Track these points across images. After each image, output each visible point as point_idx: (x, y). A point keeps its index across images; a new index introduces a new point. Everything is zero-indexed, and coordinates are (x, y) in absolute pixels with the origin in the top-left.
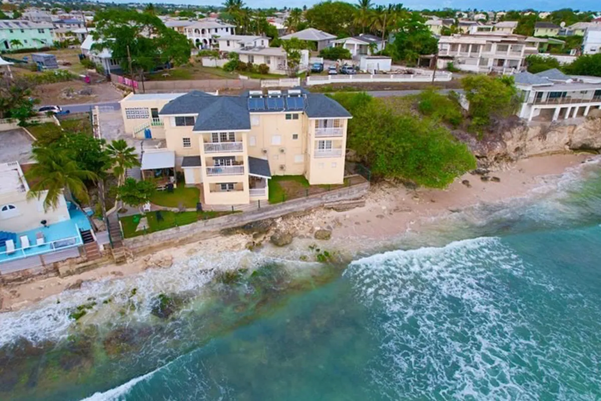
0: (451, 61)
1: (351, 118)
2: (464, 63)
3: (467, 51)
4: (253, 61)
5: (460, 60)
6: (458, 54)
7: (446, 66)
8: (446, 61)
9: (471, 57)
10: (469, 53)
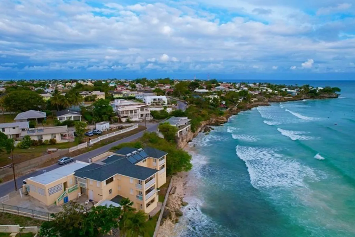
0: (128, 118)
1: (167, 154)
2: (132, 118)
3: (132, 113)
4: (42, 139)
5: (131, 117)
6: (129, 114)
7: (126, 120)
8: (126, 118)
9: (135, 115)
10: (134, 114)
